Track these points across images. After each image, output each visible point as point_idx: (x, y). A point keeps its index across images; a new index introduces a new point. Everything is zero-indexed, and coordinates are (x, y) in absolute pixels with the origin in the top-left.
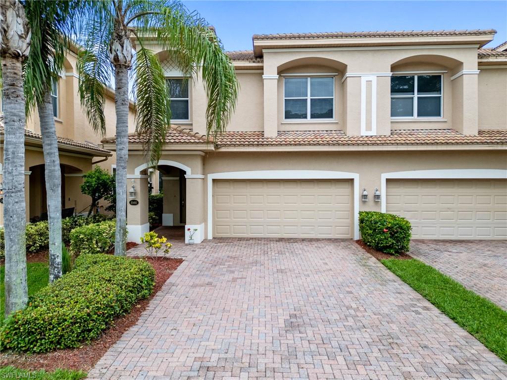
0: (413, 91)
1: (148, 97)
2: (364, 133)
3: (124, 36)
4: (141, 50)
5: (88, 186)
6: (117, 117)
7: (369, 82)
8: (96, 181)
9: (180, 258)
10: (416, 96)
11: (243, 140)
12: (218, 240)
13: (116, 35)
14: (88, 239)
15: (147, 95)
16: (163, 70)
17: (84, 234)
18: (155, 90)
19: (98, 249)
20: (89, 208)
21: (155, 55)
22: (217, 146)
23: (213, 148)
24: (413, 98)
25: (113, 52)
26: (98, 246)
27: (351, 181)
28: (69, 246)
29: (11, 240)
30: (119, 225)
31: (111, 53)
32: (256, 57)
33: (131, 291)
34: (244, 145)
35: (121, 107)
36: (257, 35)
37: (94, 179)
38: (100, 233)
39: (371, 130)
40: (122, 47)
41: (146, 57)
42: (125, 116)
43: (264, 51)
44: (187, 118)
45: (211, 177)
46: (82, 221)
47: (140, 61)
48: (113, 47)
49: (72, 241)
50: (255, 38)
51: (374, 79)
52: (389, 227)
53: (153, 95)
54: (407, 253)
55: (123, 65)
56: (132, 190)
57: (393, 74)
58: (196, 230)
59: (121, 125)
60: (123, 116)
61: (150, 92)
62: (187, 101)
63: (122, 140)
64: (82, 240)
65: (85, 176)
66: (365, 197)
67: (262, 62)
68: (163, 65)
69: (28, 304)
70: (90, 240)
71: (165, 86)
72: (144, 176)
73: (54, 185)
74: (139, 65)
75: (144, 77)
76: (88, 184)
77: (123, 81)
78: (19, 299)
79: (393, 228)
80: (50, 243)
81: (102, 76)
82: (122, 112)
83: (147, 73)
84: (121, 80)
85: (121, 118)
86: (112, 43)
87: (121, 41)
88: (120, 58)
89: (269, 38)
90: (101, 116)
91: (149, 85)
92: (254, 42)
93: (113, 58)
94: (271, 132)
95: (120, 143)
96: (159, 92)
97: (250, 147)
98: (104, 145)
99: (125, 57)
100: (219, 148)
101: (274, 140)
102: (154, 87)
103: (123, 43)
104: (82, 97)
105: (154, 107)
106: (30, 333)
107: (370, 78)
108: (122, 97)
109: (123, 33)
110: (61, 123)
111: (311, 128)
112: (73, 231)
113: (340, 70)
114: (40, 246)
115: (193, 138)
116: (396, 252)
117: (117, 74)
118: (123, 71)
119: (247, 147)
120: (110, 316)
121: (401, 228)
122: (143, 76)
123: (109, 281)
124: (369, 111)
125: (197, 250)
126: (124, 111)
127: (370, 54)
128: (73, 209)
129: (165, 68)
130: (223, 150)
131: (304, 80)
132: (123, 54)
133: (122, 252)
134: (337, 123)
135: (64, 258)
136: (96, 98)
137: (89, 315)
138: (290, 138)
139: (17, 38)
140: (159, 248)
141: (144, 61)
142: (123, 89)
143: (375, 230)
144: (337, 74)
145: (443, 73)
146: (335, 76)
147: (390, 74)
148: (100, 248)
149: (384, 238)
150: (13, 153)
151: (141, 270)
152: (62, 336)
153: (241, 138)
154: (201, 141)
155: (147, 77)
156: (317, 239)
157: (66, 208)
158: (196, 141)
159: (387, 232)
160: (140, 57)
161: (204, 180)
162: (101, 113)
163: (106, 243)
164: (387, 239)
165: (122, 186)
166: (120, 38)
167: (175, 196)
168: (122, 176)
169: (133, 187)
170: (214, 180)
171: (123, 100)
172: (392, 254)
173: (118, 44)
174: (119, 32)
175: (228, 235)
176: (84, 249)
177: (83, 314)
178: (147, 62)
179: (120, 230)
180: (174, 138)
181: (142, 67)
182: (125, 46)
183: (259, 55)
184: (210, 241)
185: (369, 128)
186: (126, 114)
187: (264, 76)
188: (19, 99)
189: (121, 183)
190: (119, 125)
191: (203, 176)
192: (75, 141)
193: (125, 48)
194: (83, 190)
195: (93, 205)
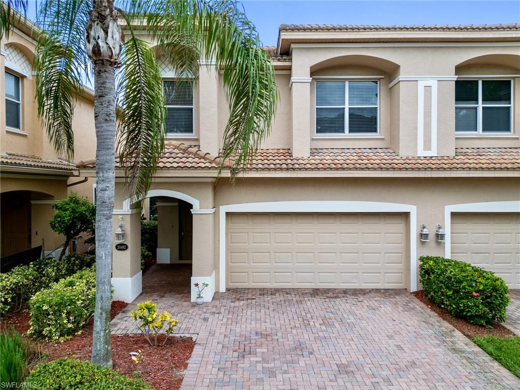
0: (476, 100)
1: (136, 106)
2: (421, 152)
3: (109, 17)
4: (131, 40)
5: (59, 222)
6: (98, 140)
7: (428, 88)
8: (70, 216)
9: (188, 336)
10: (480, 105)
11: (266, 161)
13: (97, 14)
14: (55, 312)
15: (136, 104)
16: (160, 69)
17: (49, 303)
18: (147, 98)
19: (70, 325)
21: (150, 49)
22: (234, 171)
23: (229, 175)
24: (476, 108)
25: (92, 40)
26: (69, 321)
27: (406, 215)
30: (100, 306)
31: (89, 42)
32: (282, 54)
34: (269, 169)
35: (104, 125)
36: (286, 26)
37: (68, 213)
38: (72, 302)
39: (430, 150)
40: (106, 33)
41: (137, 50)
42: (109, 139)
43: (293, 46)
44: (191, 131)
45: (224, 209)
47: (129, 56)
48: (92, 33)
49: (32, 313)
50: (283, 29)
51: (434, 84)
52: (481, 290)
53: (143, 103)
54: (503, 324)
55: (107, 60)
56: (119, 231)
57: (458, 78)
58: (206, 285)
59: (104, 152)
60: (107, 139)
61: (140, 100)
62: (191, 110)
63: (106, 175)
64: (46, 313)
65: (57, 207)
66: (426, 236)
67: (290, 60)
68: (160, 62)
71: (161, 92)
72: (135, 211)
74: (127, 61)
75: (133, 78)
76: (59, 219)
77: (108, 85)
79: (485, 290)
81: (72, 76)
82: (106, 133)
83: (138, 73)
84: (104, 83)
85: (103, 142)
86: (90, 27)
87: (104, 24)
88: (102, 50)
89: (301, 29)
90: (68, 132)
91: (140, 90)
92: (282, 33)
93: (91, 48)
94: (301, 151)
95: (103, 180)
96: (153, 100)
97: (277, 172)
98: (81, 171)
99: (110, 48)
100: (237, 173)
101: (307, 161)
102: (146, 93)
103: (108, 27)
105: (144, 120)
107: (427, 83)
108: (106, 109)
109: (108, 12)
110: (25, 136)
111: (350, 144)
113: (388, 72)
115: (202, 160)
116: (487, 323)
117: (98, 74)
118: (107, 70)
119: (274, 172)
121: (495, 289)
122: (131, 77)
124: (427, 125)
125: (211, 318)
126: (108, 131)
127: (430, 52)
128: (40, 247)
129: (163, 66)
130: (243, 175)
131: (340, 84)
132: (107, 43)
133: (104, 347)
134: (383, 139)
136: (62, 106)
138: (328, 159)
141: (134, 57)
142: (107, 98)
143: (457, 292)
144: (383, 77)
145: (514, 78)
146: (380, 79)
147: (455, 78)
148: (73, 323)
149: (473, 304)
153: (262, 158)
154: (214, 165)
155: (137, 79)
156: (361, 290)
158: (207, 165)
159: (478, 296)
160: (128, 50)
161: (216, 215)
162: (67, 128)
163: (81, 316)
164: (478, 307)
165: (105, 246)
166: (102, 19)
167: (173, 227)
168: (105, 230)
169: (121, 227)
170: (227, 214)
171: (107, 115)
172: (482, 326)
173: (99, 27)
174: (101, 11)
175: (246, 285)
176: (49, 325)
178: (138, 58)
179: (101, 314)
180: (176, 160)
181: (130, 64)
182: (110, 31)
183: (286, 52)
184: (222, 295)
185: (427, 146)
186: (111, 135)
187: (293, 79)
189: (103, 241)
190: (101, 153)
191: (213, 210)
192: (44, 160)
193: (110, 34)
194: (53, 227)
195: (66, 244)
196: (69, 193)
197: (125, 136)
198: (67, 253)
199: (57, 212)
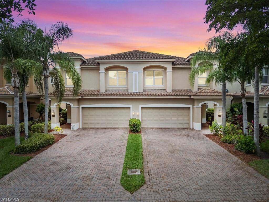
0: (153, 76)
2: (134, 91)
3: (47, 69)
5: (38, 110)
7: (136, 74)
10: (154, 78)
12: (84, 128)
14: (37, 129)
17: (36, 127)
19: (40, 132)
20: (39, 117)
22: (82, 96)
27: (129, 108)
28: (31, 131)
29: (16, 129)
33: (46, 142)
37: (40, 107)
38: (41, 127)
40: (46, 72)
43: (100, 63)
45: (81, 106)
46: (36, 122)
48: (44, 72)
49: (32, 129)
51: (137, 73)
52: (133, 124)
58: (74, 125)
60: (47, 92)
64: (35, 129)
65: (37, 106)
66: (134, 113)
67: (99, 66)
69: (20, 144)
70: (38, 129)
72: (57, 107)
73: (26, 114)
77: (47, 82)
78: (18, 143)
80: (25, 130)
88: (45, 75)
89: (101, 59)
101: (104, 94)
104: (35, 82)
106: (21, 149)
109: (47, 67)
112: (32, 126)
114: (22, 131)
117: (45, 79)
118: (47, 78)
120: (40, 147)
121: (136, 124)
123: (40, 139)
124: (135, 84)
126: (47, 90)
127: (136, 64)
128: (33, 117)
130: (85, 97)
134: (127, 87)
135: (29, 134)
137: (34, 146)
139: (18, 84)
140: (59, 131)
142: (46, 84)
150: (17, 109)
151: (50, 137)
152: (28, 150)
157: (31, 117)
161: (79, 108)
164: (132, 128)
169: (53, 111)
170: (82, 108)
174: (45, 67)
175: (88, 127)
176: (36, 132)
177: (33, 146)
180: (67, 94)
184: (81, 129)
185: (136, 90)
188: (18, 97)
191: (78, 107)
192: (34, 93)
193: (47, 72)
194: (36, 111)
195: (40, 116)
196: (41, 102)
197: (55, 89)
198: (40, 119)
199: (37, 107)
